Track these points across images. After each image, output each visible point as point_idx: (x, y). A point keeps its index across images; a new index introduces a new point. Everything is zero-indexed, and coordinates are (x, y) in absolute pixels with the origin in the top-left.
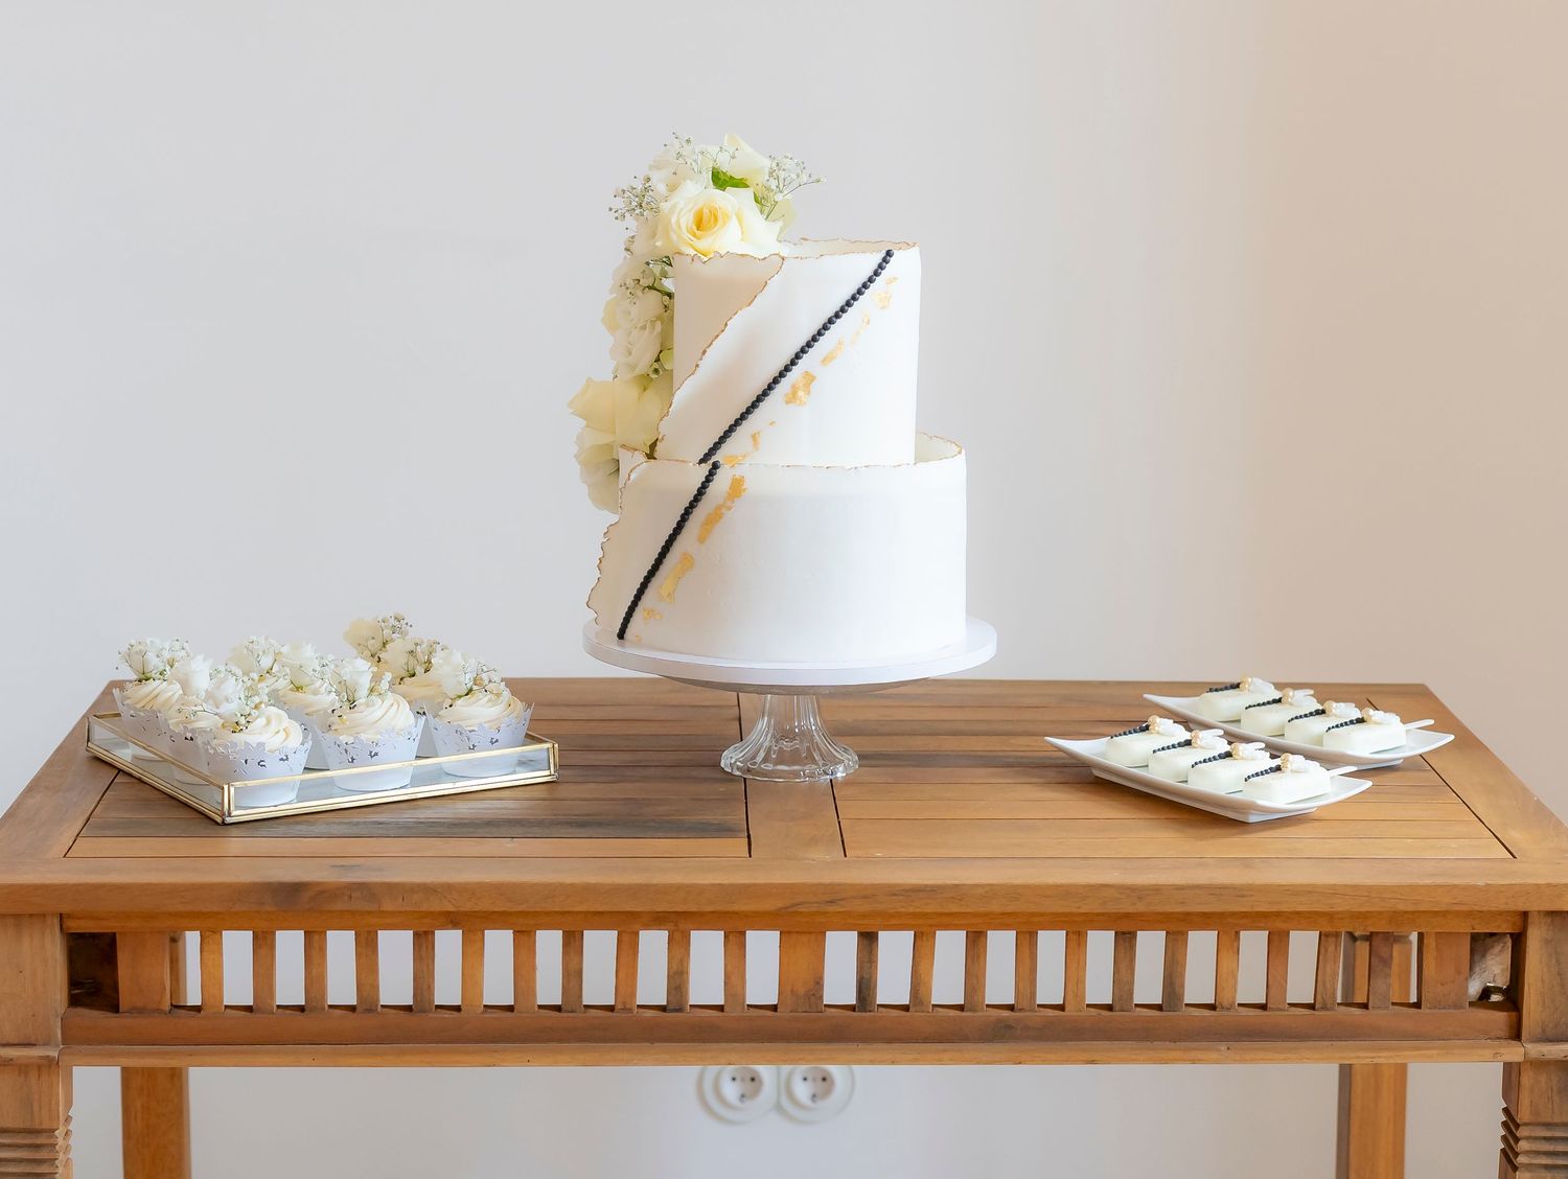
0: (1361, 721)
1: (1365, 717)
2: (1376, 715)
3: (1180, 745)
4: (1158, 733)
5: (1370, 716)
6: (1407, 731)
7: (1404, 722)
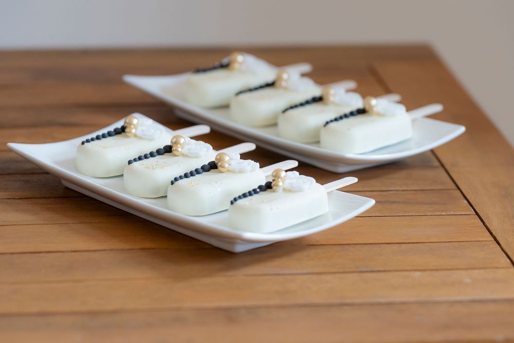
0: (362, 112)
1: (367, 108)
2: (379, 104)
3: (159, 152)
4: (135, 136)
5: (371, 107)
6: (414, 121)
7: (409, 109)
